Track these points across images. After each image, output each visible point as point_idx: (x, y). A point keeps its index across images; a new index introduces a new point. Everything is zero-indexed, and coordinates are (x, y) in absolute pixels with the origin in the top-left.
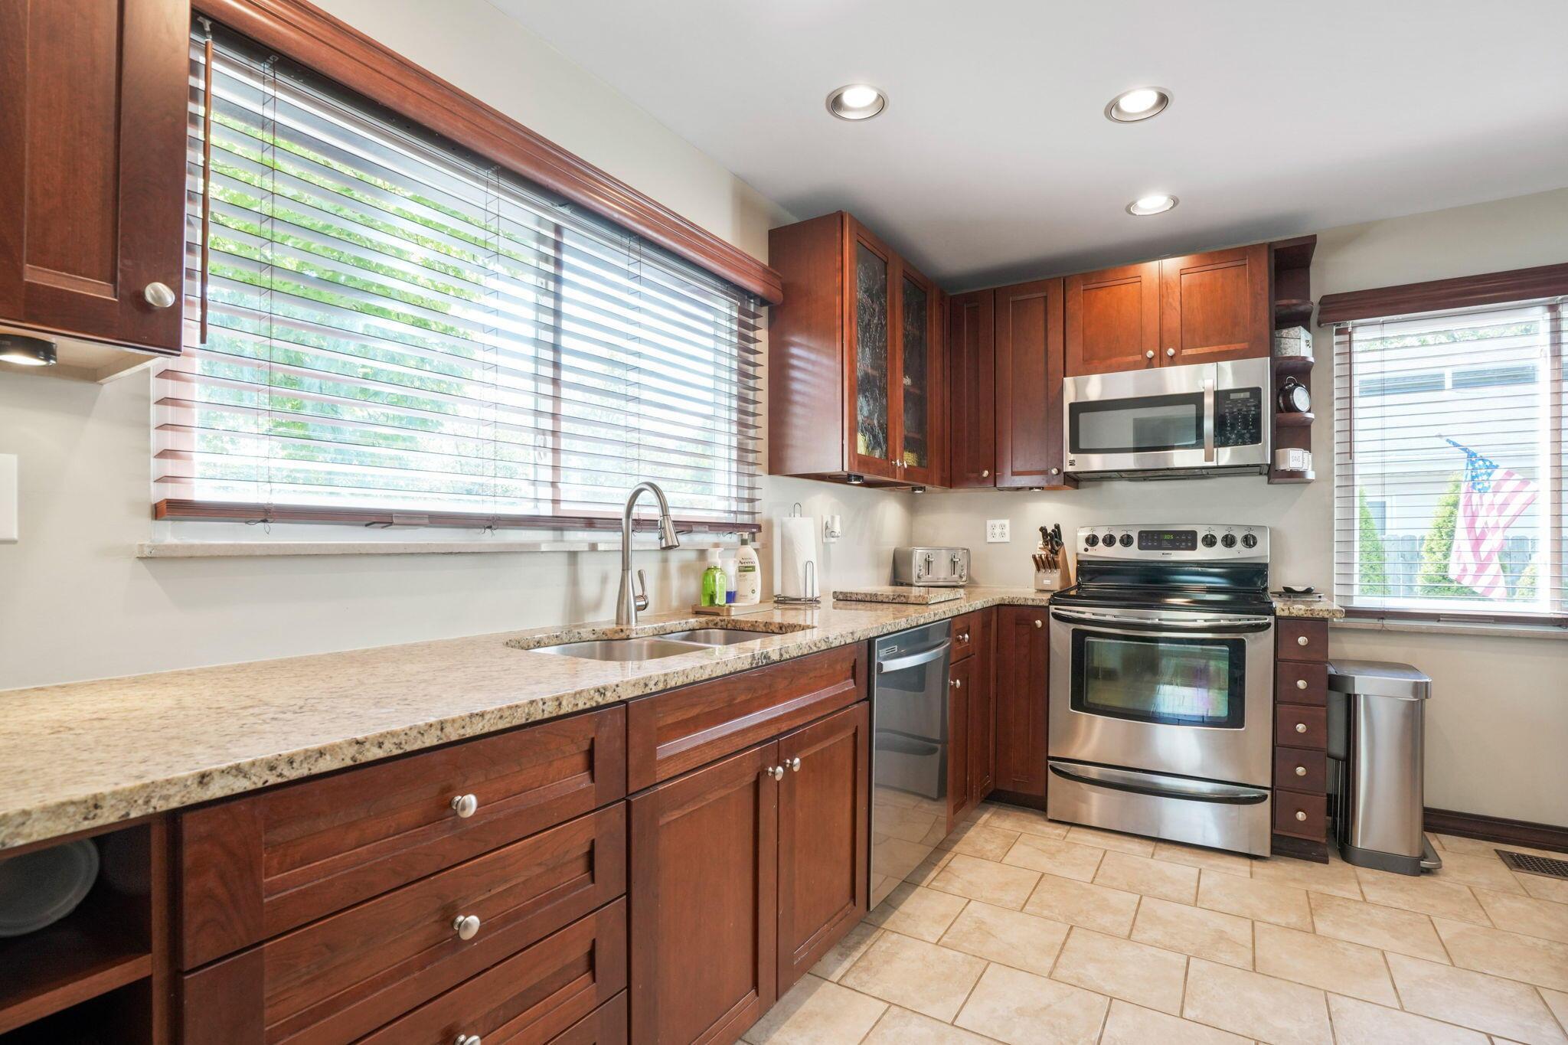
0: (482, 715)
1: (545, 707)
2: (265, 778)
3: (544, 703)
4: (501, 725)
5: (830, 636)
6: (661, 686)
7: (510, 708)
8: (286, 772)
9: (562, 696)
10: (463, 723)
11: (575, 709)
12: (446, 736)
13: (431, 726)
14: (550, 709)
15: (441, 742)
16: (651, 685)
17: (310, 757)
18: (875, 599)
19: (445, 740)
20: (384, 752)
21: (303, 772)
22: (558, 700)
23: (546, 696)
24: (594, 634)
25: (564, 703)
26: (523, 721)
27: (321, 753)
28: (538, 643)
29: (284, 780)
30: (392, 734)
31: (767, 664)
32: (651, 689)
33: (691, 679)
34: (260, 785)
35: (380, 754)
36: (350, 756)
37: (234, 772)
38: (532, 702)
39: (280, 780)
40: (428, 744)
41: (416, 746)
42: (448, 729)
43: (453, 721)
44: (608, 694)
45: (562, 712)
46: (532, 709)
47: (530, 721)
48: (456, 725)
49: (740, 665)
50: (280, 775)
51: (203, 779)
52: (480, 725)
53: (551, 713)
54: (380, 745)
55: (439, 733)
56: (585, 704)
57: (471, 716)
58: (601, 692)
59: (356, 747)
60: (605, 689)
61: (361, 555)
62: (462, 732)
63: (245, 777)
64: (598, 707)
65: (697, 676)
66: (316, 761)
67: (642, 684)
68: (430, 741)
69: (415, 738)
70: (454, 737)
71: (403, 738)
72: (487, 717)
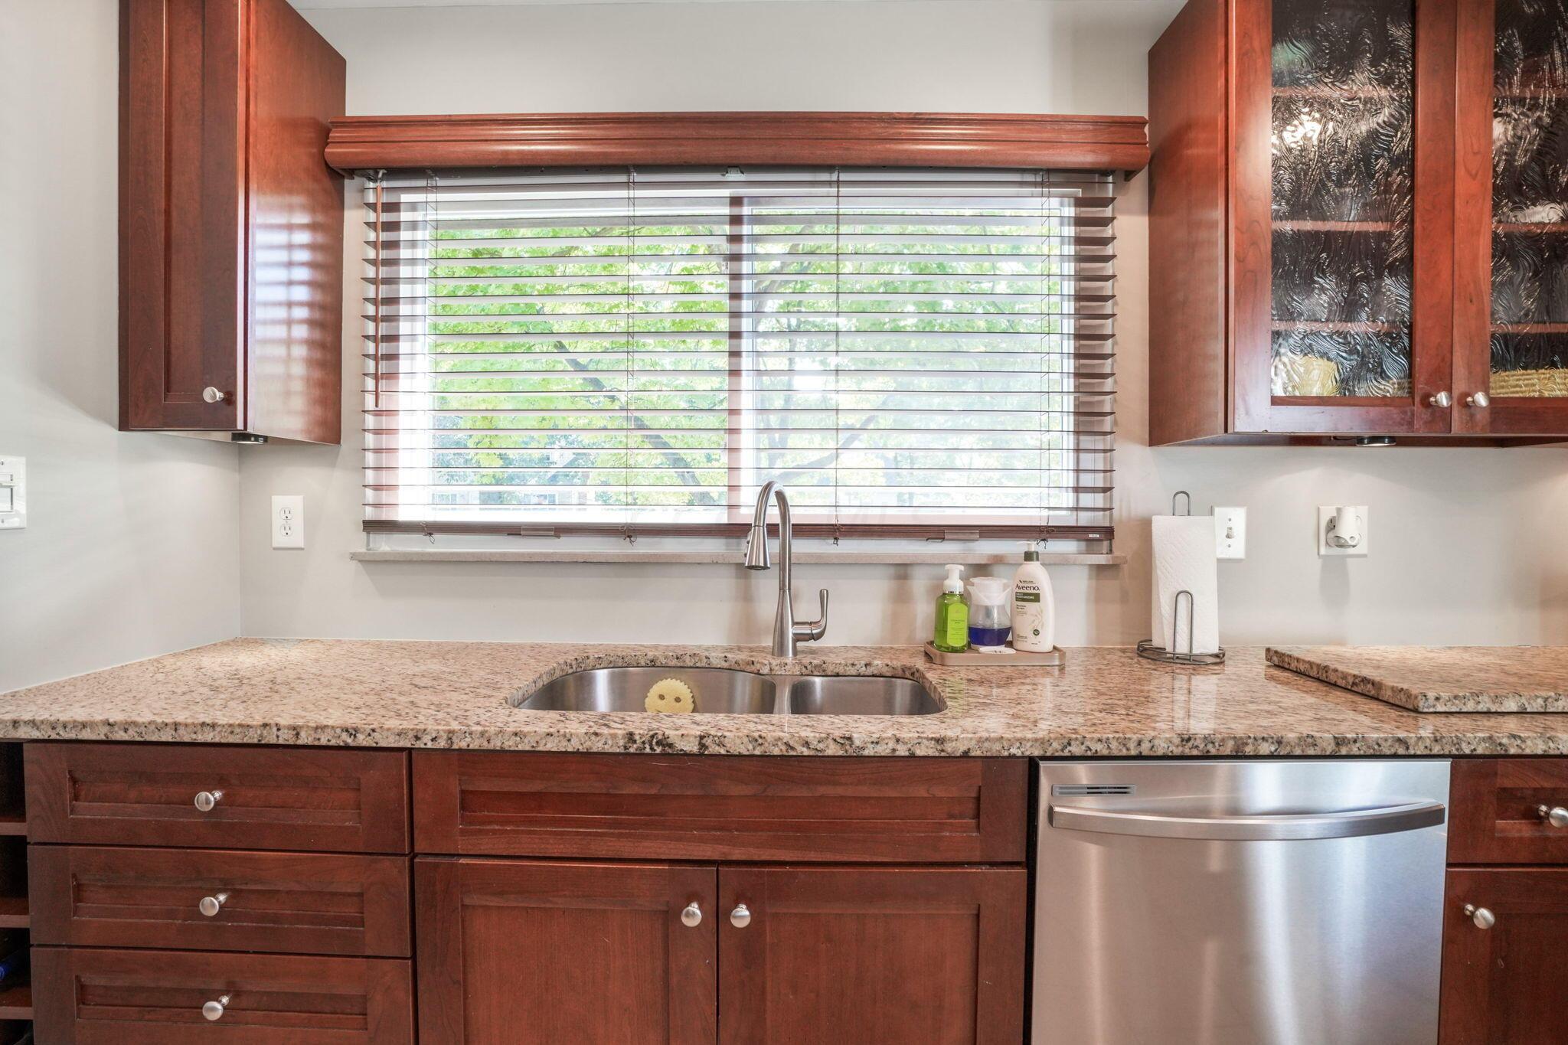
0: (213, 726)
1: (279, 733)
2: (49, 733)
3: (278, 730)
4: (231, 739)
5: (855, 736)
6: (442, 744)
7: (240, 725)
8: (61, 733)
9: (301, 727)
10: (195, 729)
11: (316, 743)
12: (179, 736)
13: (166, 725)
14: (286, 737)
15: (174, 740)
16: (426, 739)
17: (77, 726)
18: (1324, 677)
19: (178, 740)
20: (129, 736)
21: (72, 735)
22: (296, 730)
23: (283, 722)
24: (726, 661)
25: (303, 734)
26: (255, 741)
27: (84, 725)
28: (652, 661)
29: (61, 738)
30: (135, 724)
31: (663, 755)
32: (426, 744)
33: (496, 744)
34: (46, 737)
35: (125, 737)
36: (104, 733)
37: (31, 724)
38: (265, 725)
39: (58, 737)
40: (164, 739)
41: (154, 738)
42: (182, 731)
43: (186, 725)
44: (360, 737)
45: (300, 742)
46: (265, 732)
47: (263, 742)
48: (189, 729)
49: (600, 745)
50: (58, 734)
51: (15, 723)
52: (211, 735)
53: (287, 740)
54: (126, 730)
55: (174, 733)
56: (329, 740)
57: (203, 724)
58: (353, 732)
59: (108, 727)
60: (356, 730)
61: (491, 562)
62: (194, 736)
63: (37, 729)
64: (347, 748)
65: (507, 743)
66: (81, 730)
67: (411, 734)
68: (166, 736)
69: (153, 732)
70: (187, 739)
71: (143, 729)
72: (218, 729)
